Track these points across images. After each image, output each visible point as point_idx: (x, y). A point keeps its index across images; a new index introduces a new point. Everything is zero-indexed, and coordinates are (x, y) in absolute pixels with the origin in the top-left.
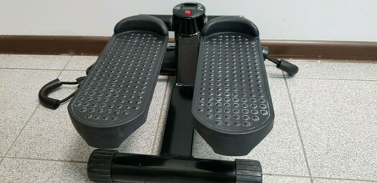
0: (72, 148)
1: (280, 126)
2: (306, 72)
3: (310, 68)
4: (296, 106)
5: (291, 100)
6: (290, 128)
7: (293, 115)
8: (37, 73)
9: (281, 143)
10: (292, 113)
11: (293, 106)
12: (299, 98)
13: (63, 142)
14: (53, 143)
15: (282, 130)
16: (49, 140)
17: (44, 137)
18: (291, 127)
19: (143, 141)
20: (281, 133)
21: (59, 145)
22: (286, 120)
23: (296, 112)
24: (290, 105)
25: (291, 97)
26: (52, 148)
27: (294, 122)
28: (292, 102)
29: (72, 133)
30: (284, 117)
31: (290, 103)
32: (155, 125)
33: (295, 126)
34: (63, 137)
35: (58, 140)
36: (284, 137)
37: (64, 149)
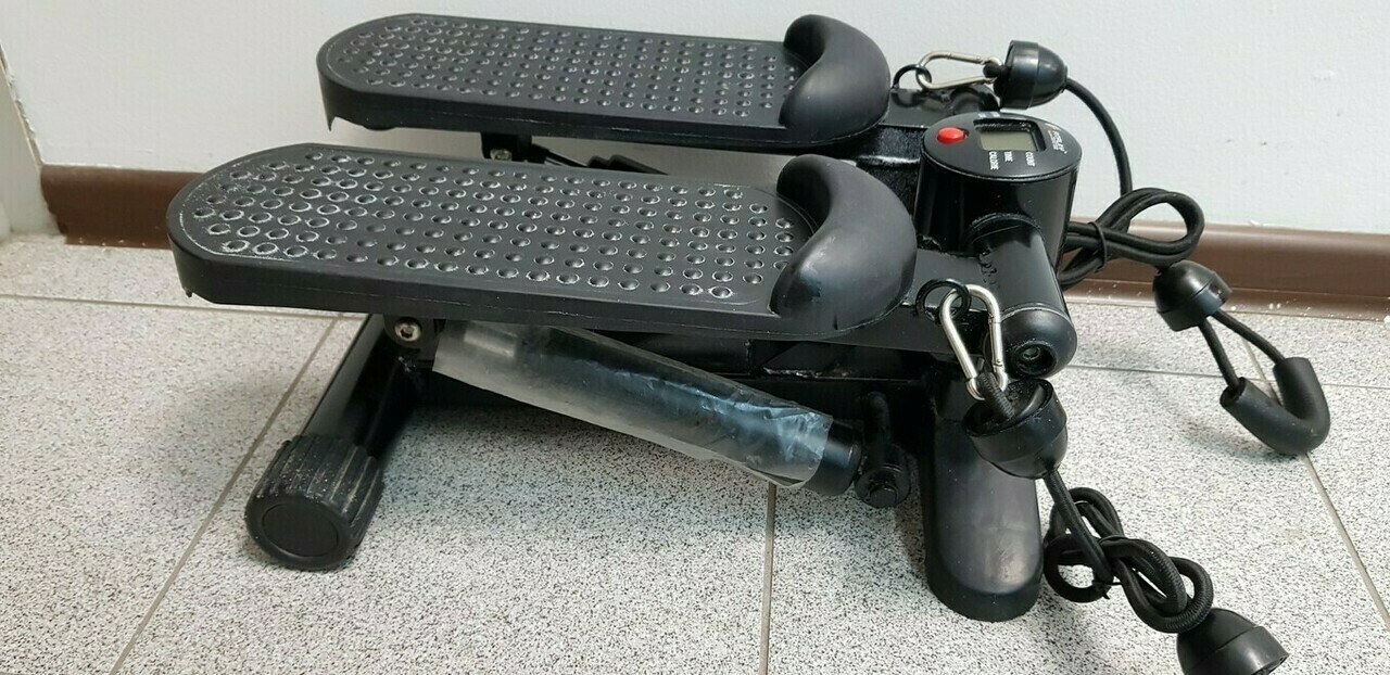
0: (405, 652)
1: (1301, 587)
2: (1347, 360)
3: (1360, 344)
4: (1346, 506)
5: (1318, 478)
6: (1344, 599)
7: (1340, 538)
8: (230, 327)
9: (1320, 662)
10: (1334, 531)
11: (1333, 500)
12: (1345, 467)
13: (366, 625)
14: (321, 631)
15: (1311, 602)
16: (301, 615)
17: (276, 601)
18: (1345, 592)
19: (715, 635)
20: (1312, 618)
21: (347, 637)
22: (1317, 559)
23: (1351, 530)
24: (1319, 498)
25: (1315, 464)
26: (317, 651)
27: (1354, 572)
28: (1325, 485)
29: (400, 584)
30: (1307, 550)
31: (1315, 490)
32: (756, 566)
33: (1364, 587)
34: (363, 604)
35: (342, 615)
36: (1326, 634)
37: (372, 660)
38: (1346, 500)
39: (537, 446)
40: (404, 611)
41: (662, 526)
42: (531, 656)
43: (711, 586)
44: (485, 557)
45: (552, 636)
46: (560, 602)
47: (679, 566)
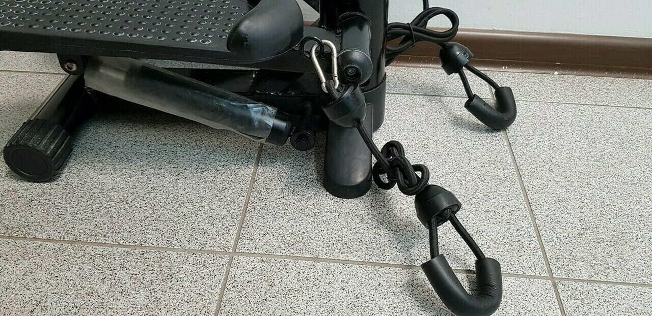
0: (77, 216)
1: (490, 184)
2: (534, 90)
3: (541, 84)
4: (518, 151)
5: (508, 139)
6: (509, 189)
7: (512, 164)
8: (17, 78)
9: (492, 214)
10: (510, 161)
11: (513, 148)
12: (522, 134)
13: (60, 205)
14: (39, 207)
15: (493, 190)
16: (31, 201)
17: (20, 195)
18: (509, 186)
19: (223, 207)
20: (492, 196)
21: (51, 210)
22: (500, 173)
23: (518, 160)
24: (507, 147)
25: (508, 134)
26: (36, 216)
27: (515, 178)
28: (510, 142)
29: (79, 188)
30: (496, 168)
31: (506, 144)
32: (247, 178)
33: (518, 184)
34: (60, 196)
35: (49, 201)
36: (497, 203)
37: (61, 219)
38: (519, 149)
39: (153, 129)
40: (79, 199)
41: (206, 162)
42: (135, 216)
43: (225, 187)
44: (121, 176)
45: (146, 208)
46: (153, 195)
47: (211, 179)
